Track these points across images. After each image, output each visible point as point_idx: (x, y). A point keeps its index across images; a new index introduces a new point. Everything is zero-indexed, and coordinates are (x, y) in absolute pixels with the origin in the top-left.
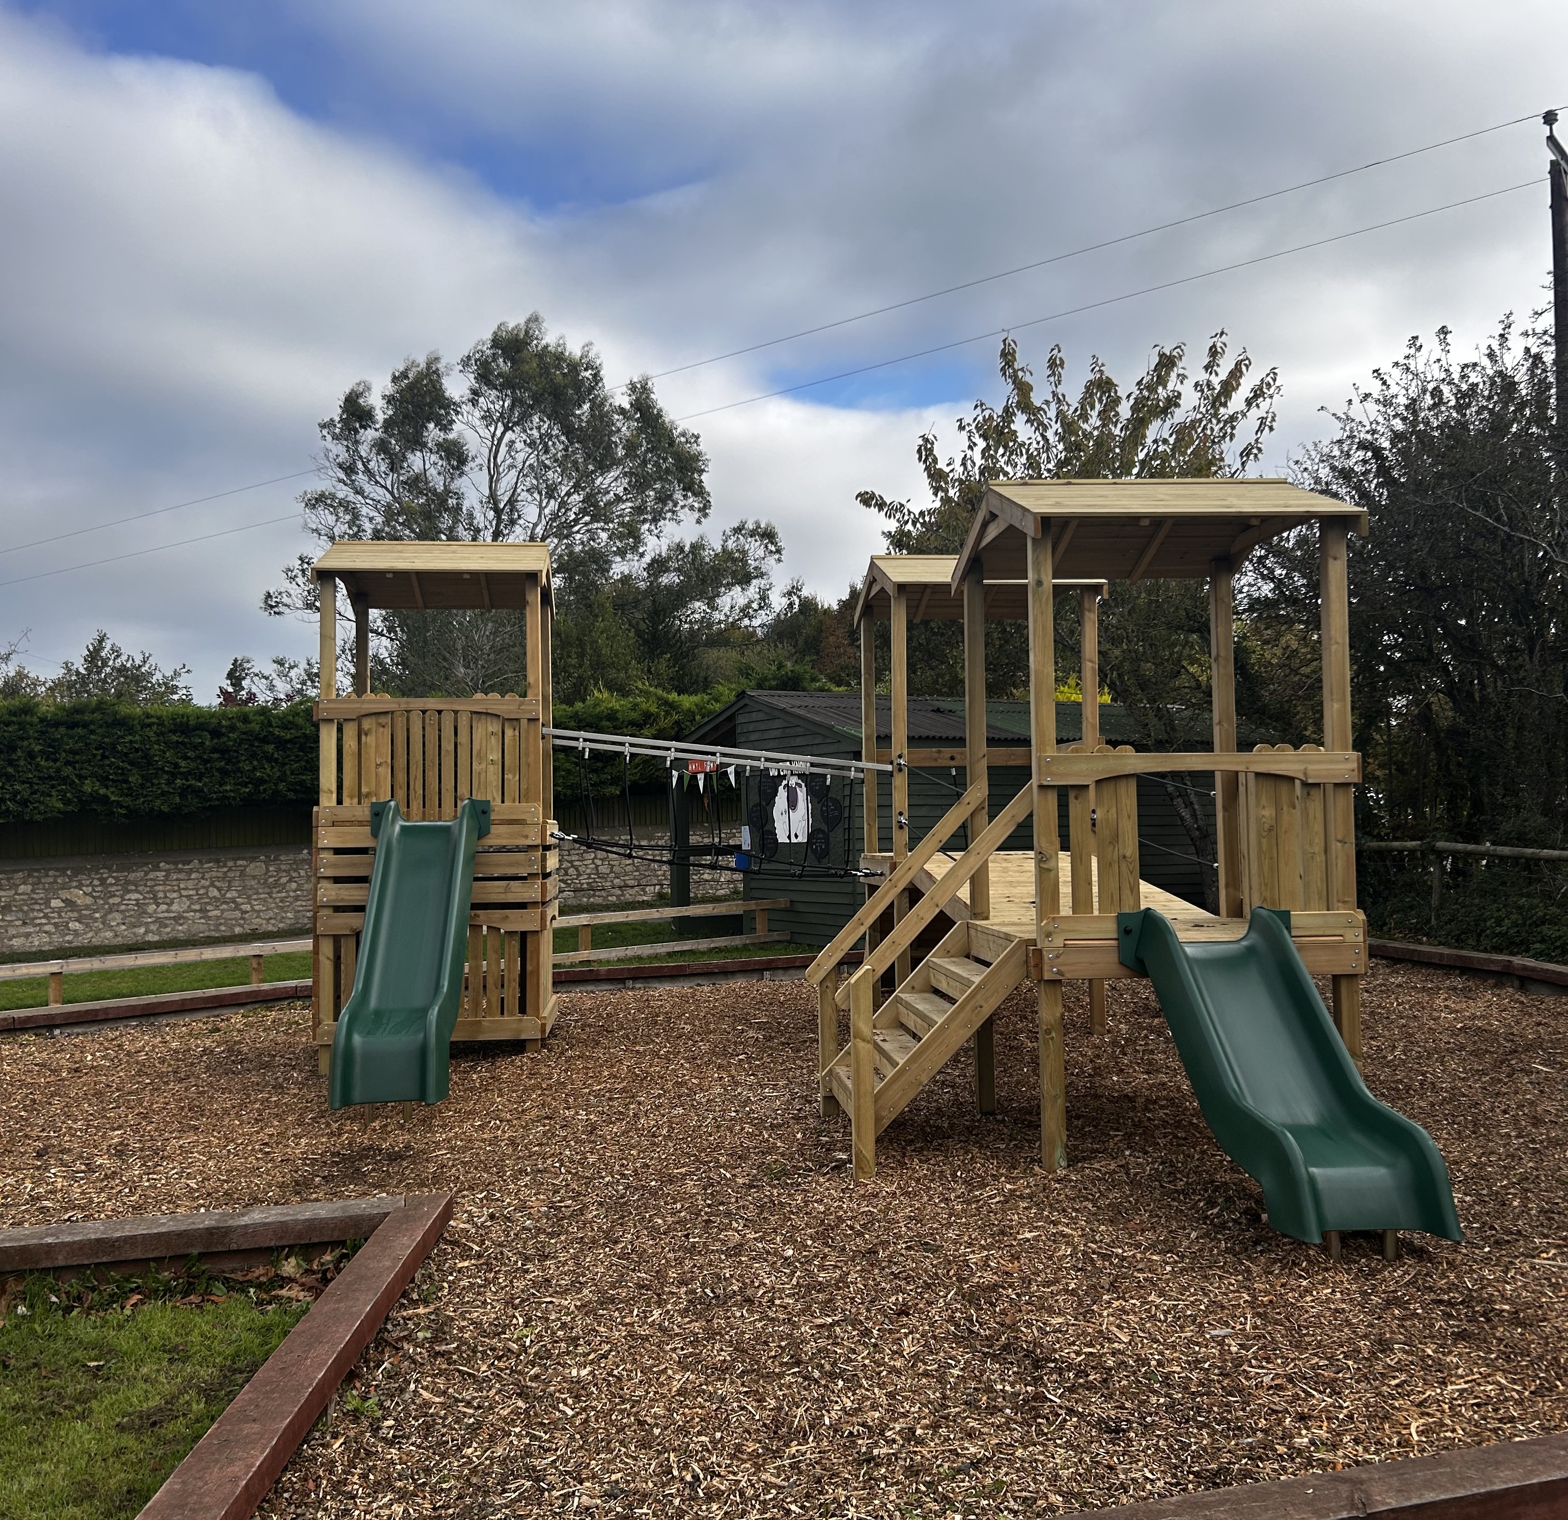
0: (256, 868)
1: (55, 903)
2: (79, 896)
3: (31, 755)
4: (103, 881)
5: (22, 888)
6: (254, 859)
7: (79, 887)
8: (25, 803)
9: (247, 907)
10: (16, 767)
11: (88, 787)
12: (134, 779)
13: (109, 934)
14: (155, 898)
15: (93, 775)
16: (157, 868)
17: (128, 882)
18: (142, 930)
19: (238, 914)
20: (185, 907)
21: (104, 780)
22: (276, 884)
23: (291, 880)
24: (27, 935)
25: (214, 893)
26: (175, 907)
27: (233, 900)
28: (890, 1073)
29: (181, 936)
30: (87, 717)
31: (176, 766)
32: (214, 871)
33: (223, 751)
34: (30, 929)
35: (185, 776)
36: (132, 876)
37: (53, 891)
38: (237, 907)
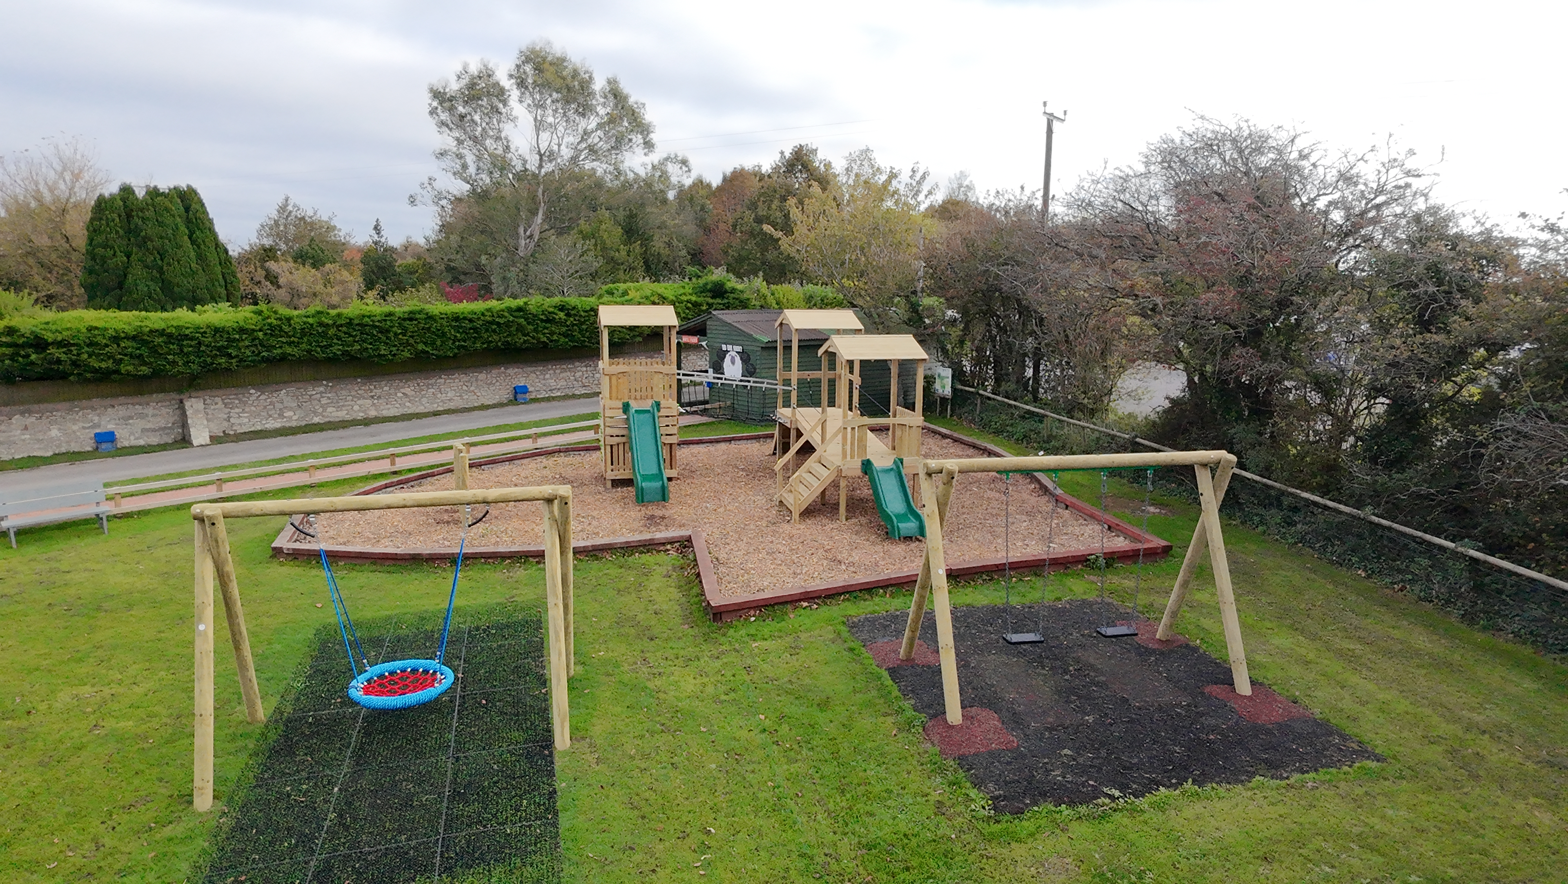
0: (482, 376)
1: (399, 395)
2: (407, 391)
3: (396, 334)
4: (418, 385)
5: (385, 388)
6: (481, 372)
7: (409, 387)
8: (394, 355)
9: (479, 394)
10: (390, 340)
11: (421, 347)
12: (439, 343)
13: (422, 407)
14: (440, 391)
15: (422, 341)
16: (440, 378)
17: (429, 384)
18: (436, 405)
19: (475, 397)
20: (453, 394)
21: (425, 343)
22: (491, 383)
23: (497, 381)
24: (389, 409)
25: (465, 388)
26: (449, 395)
27: (473, 391)
28: (802, 499)
29: (453, 408)
30: (418, 316)
31: (456, 336)
32: (464, 377)
33: (475, 329)
34: (389, 406)
35: (459, 341)
36: (430, 382)
37: (398, 388)
38: (475, 394)
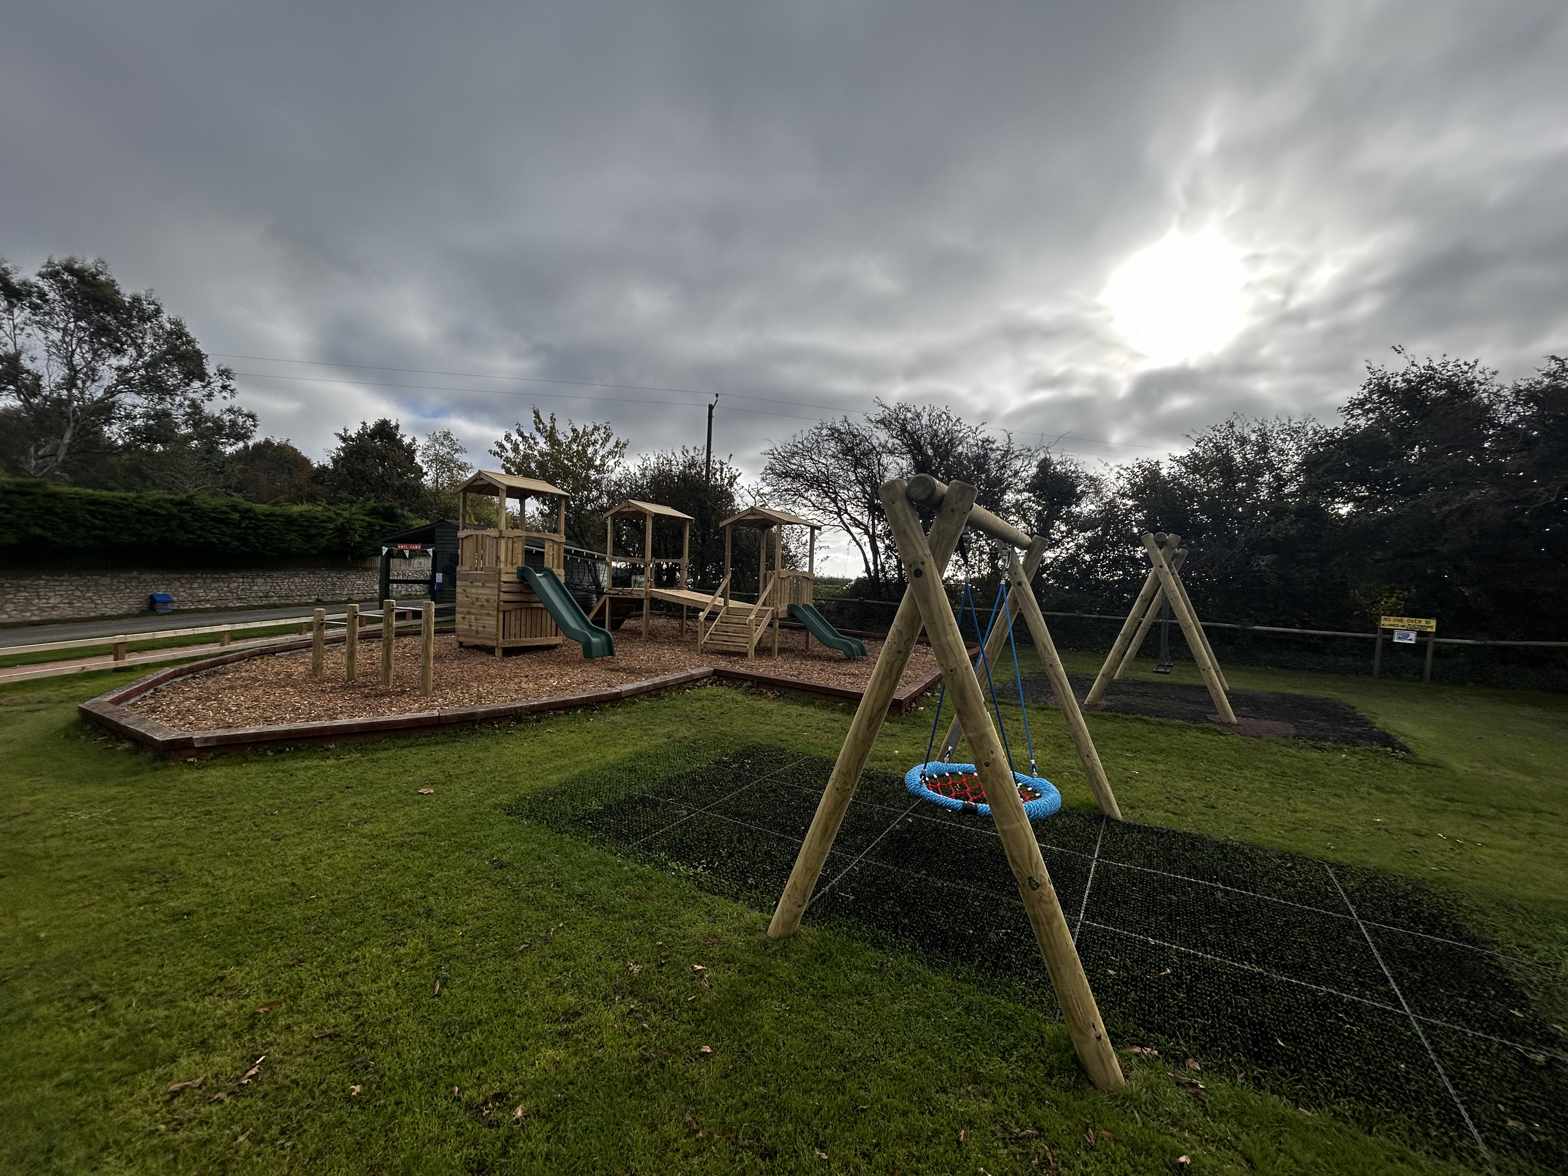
20: (58, 601)
32: (78, 581)
36: (22, 583)
38: (92, 602)
